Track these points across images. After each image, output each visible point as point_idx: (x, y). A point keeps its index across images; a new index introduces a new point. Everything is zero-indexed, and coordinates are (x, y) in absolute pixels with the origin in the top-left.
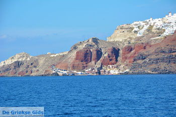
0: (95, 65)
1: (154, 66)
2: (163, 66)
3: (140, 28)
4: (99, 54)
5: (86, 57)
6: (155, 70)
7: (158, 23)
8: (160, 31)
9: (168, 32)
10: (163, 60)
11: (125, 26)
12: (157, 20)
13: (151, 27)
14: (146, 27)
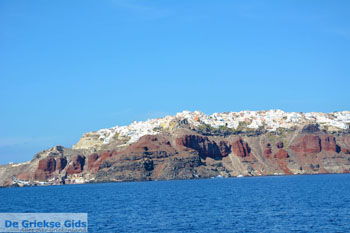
0: (59, 174)
1: (119, 174)
2: (128, 173)
3: (106, 136)
4: (64, 162)
5: (49, 166)
6: (120, 177)
7: (124, 130)
8: (126, 139)
9: (134, 139)
10: (128, 167)
11: (91, 133)
12: (122, 128)
13: (117, 134)
14: (112, 135)
